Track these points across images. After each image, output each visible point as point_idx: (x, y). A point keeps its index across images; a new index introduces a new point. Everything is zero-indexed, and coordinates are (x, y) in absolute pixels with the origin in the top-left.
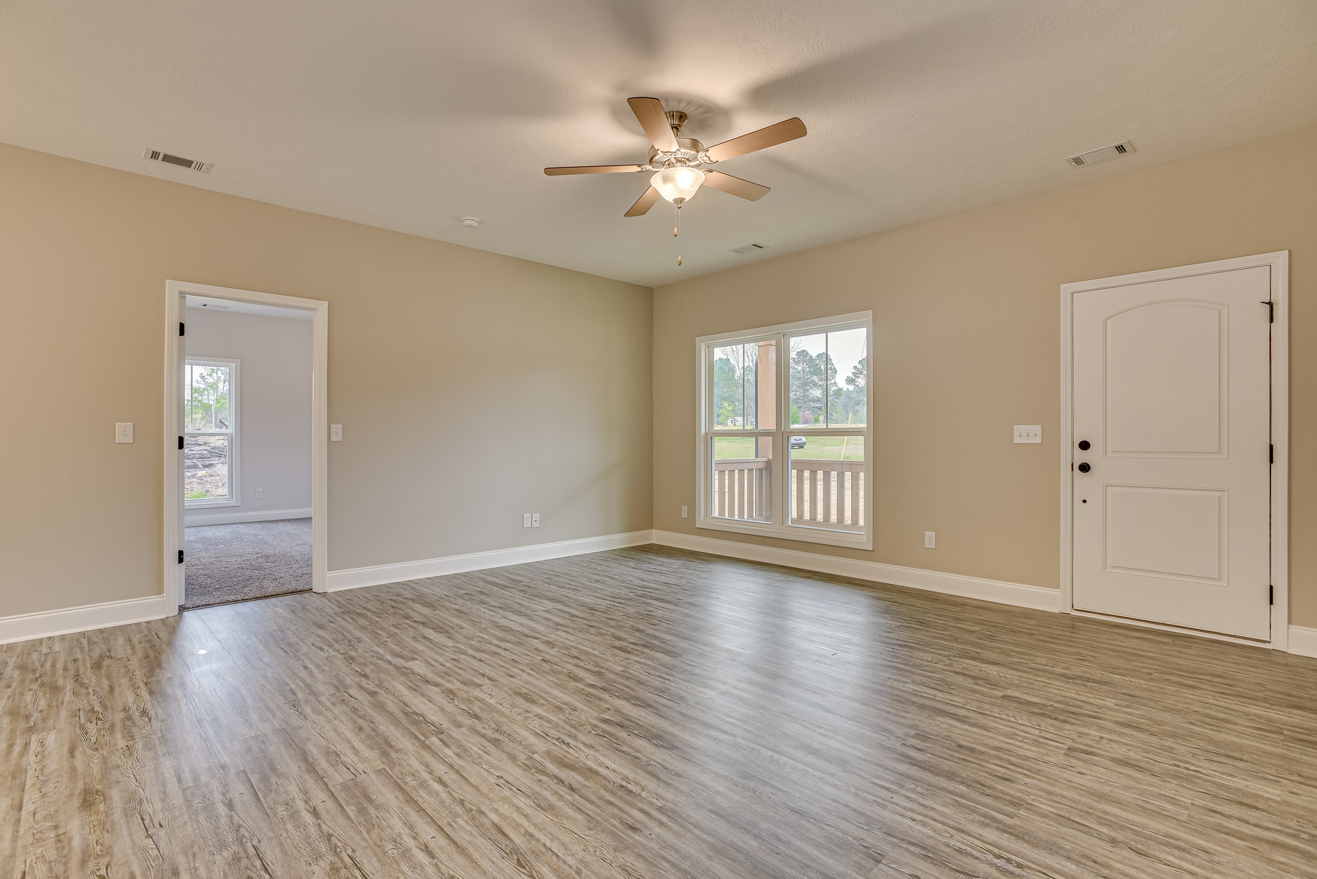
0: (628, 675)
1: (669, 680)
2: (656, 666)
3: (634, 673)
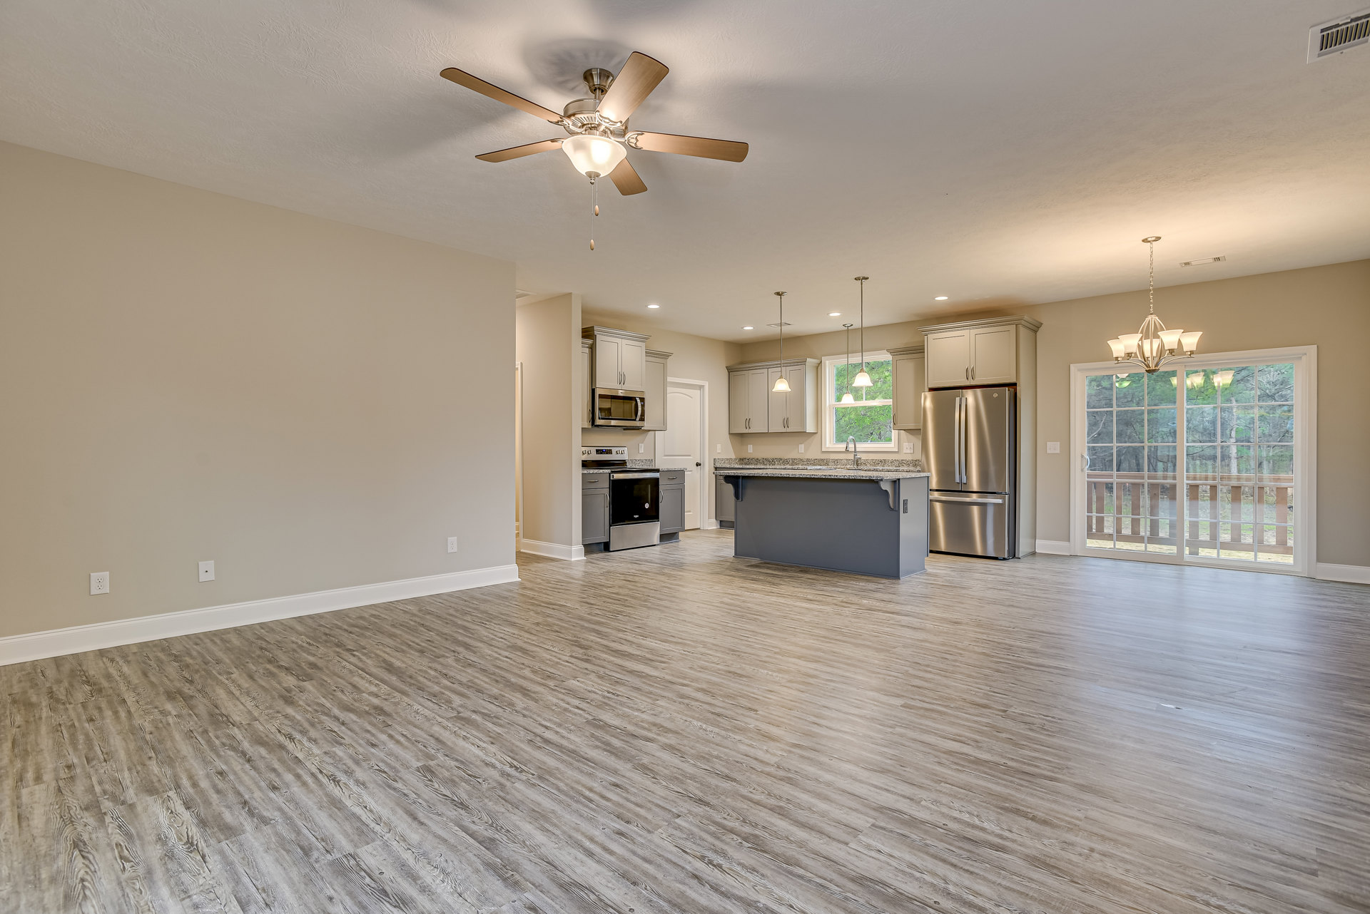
0: (650, 696)
1: (609, 692)
2: (620, 707)
3: (644, 698)
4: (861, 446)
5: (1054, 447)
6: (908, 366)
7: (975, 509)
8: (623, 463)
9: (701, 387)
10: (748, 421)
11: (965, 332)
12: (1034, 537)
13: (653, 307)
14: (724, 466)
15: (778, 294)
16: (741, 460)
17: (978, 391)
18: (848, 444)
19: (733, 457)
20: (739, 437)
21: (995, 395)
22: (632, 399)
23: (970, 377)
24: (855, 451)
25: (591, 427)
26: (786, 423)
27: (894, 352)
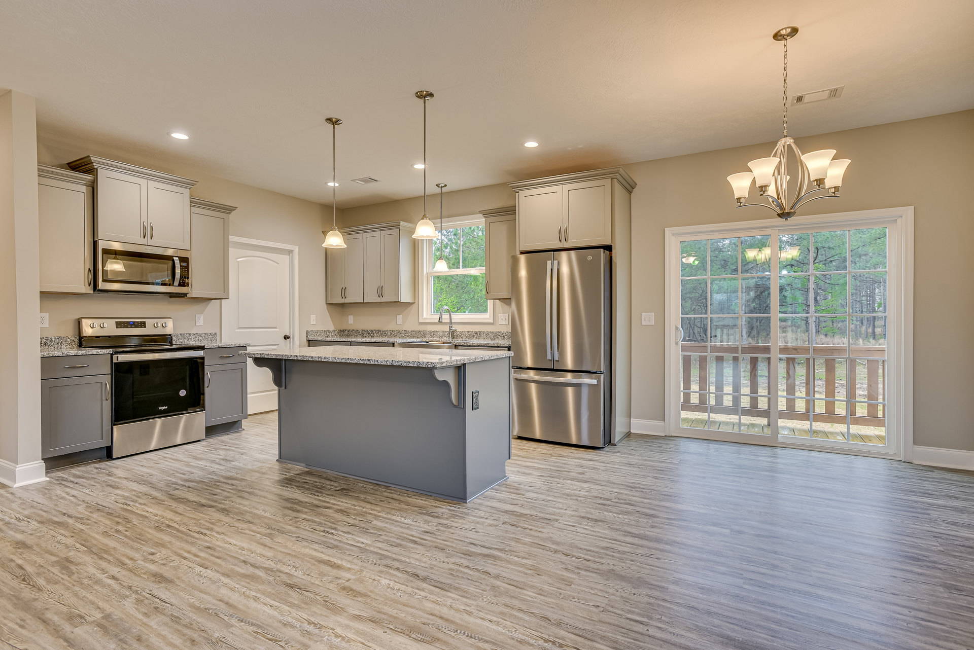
4: (457, 317)
5: (648, 318)
6: (501, 229)
7: (570, 391)
8: (167, 338)
9: (290, 252)
10: (344, 290)
11: (558, 188)
12: (629, 416)
13: (180, 136)
14: (320, 339)
15: (329, 120)
16: (342, 332)
17: (573, 252)
18: (441, 314)
19: (332, 328)
20: (339, 307)
21: (590, 258)
22: (170, 258)
23: (563, 239)
24: (451, 323)
25: (92, 292)
26: (380, 292)
27: (487, 214)
